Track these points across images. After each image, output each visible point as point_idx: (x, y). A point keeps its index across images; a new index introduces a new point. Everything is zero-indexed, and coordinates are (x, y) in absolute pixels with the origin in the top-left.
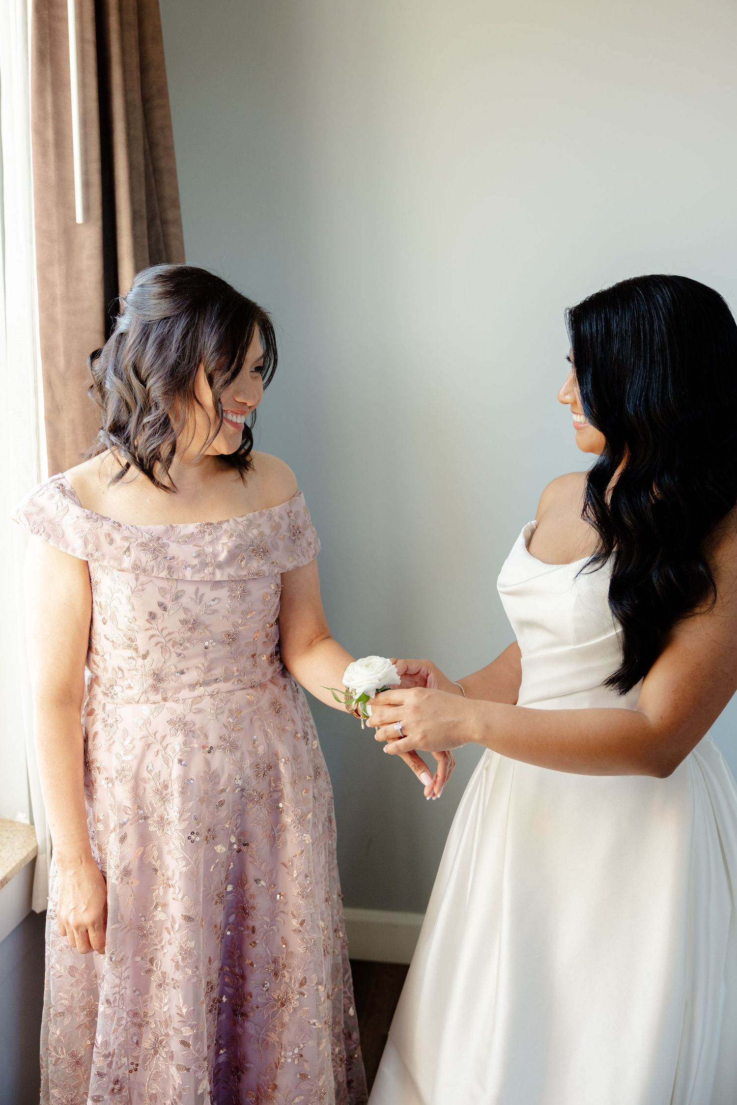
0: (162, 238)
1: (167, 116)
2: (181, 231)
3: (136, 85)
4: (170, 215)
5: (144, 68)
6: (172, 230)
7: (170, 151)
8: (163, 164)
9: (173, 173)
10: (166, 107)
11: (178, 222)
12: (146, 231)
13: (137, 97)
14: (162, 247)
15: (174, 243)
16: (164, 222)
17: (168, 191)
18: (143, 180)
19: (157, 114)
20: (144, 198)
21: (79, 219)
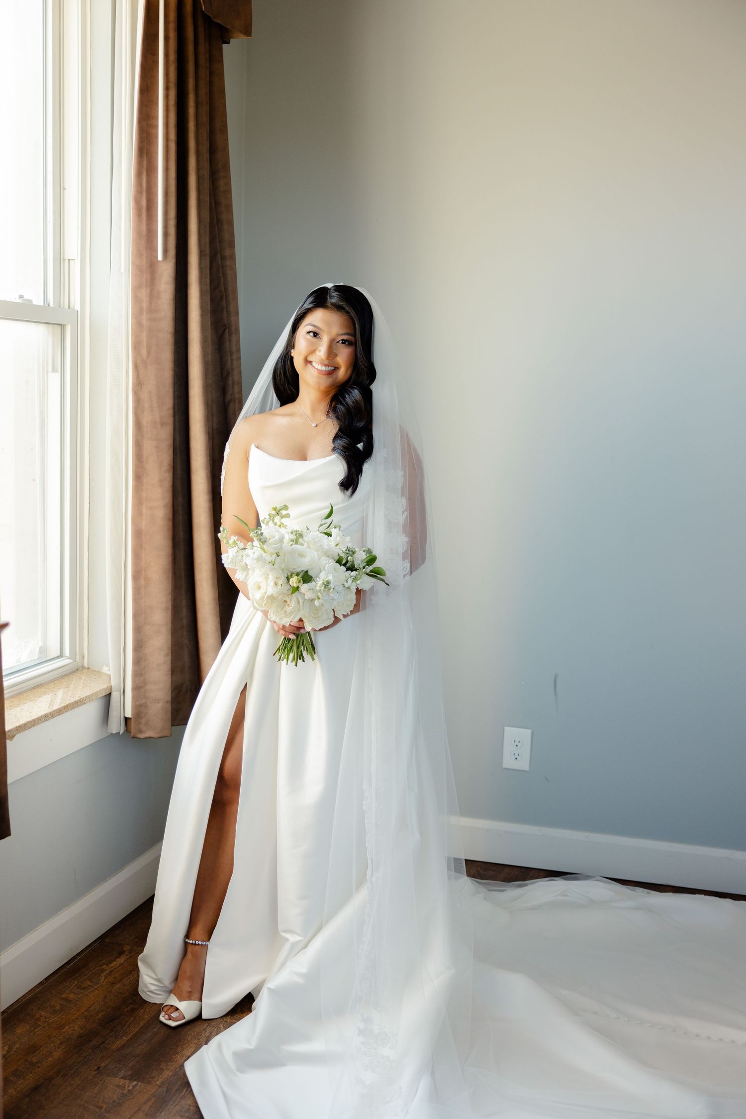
0: (221, 269)
1: (228, 184)
2: (235, 264)
3: (206, 166)
4: (227, 253)
5: (212, 150)
6: (228, 263)
7: (229, 207)
8: (224, 217)
9: (231, 223)
10: (228, 178)
11: (233, 257)
12: (209, 265)
13: (206, 173)
14: (221, 274)
15: (229, 272)
16: (223, 258)
17: (226, 236)
18: (208, 229)
19: (221, 183)
20: (208, 241)
21: (160, 257)
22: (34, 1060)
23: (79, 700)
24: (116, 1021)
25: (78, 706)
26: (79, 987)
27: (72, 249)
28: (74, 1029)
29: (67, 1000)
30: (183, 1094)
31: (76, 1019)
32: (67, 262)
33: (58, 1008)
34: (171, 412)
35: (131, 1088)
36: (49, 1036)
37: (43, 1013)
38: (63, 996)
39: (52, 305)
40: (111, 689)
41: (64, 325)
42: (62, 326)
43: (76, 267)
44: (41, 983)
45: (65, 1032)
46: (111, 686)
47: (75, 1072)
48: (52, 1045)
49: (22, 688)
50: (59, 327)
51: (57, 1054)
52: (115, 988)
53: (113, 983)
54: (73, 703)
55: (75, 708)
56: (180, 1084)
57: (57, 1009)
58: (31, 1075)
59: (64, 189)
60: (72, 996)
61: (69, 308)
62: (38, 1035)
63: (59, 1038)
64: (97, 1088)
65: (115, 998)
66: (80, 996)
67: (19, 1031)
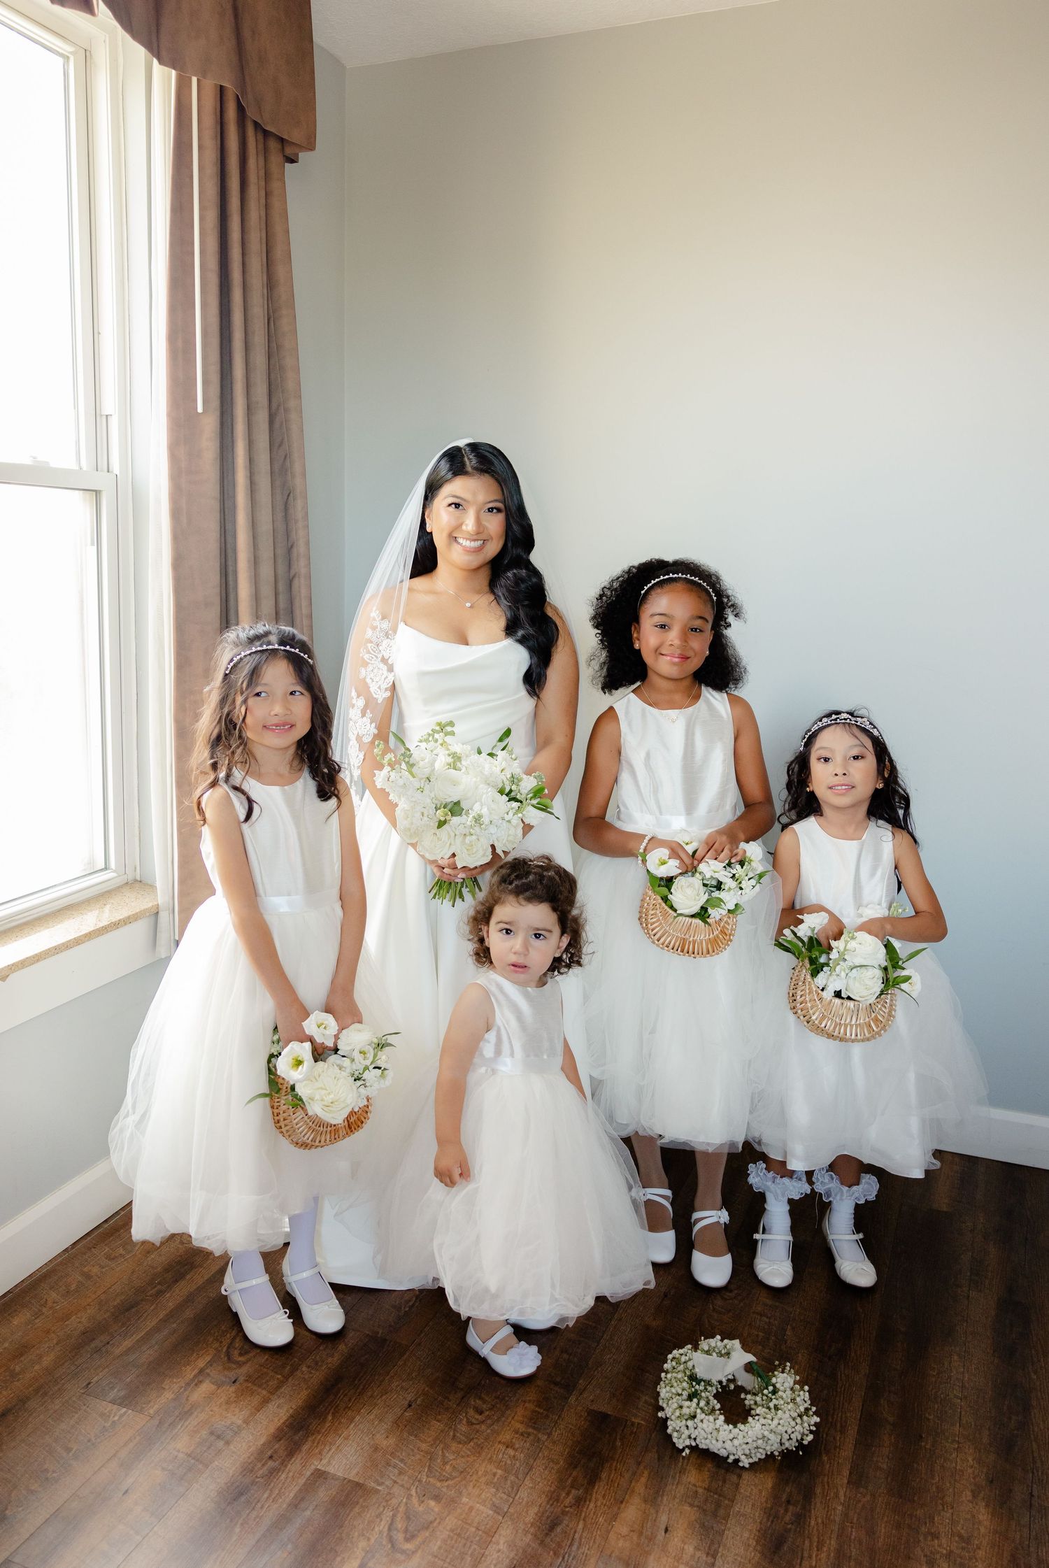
7: (293, 351)
14: (284, 429)
16: (287, 410)
20: (266, 391)
21: (200, 410)
22: (18, 1369)
23: (108, 925)
24: (134, 1310)
25: (107, 932)
26: (109, 1258)
27: (110, 405)
28: (80, 1322)
29: (88, 1276)
30: (177, 1430)
31: (88, 1305)
32: (104, 418)
33: (73, 1287)
34: (218, 590)
35: (116, 1418)
36: (48, 1332)
37: (54, 1295)
38: (86, 1269)
39: (85, 469)
40: (158, 908)
41: (100, 491)
42: (97, 493)
43: (114, 423)
44: (66, 1250)
45: (66, 1326)
46: (158, 905)
47: (59, 1389)
48: (47, 1345)
49: (42, 911)
50: (94, 493)
51: (47, 1361)
52: (149, 1259)
53: (148, 1252)
54: (98, 930)
55: (103, 934)
56: (177, 1414)
57: (72, 1289)
58: (4, 1393)
59: (99, 333)
60: (95, 1270)
61: (108, 472)
62: (35, 1329)
63: (58, 1334)
64: (77, 1416)
65: (144, 1275)
66: (104, 1270)
67: (16, 1322)
